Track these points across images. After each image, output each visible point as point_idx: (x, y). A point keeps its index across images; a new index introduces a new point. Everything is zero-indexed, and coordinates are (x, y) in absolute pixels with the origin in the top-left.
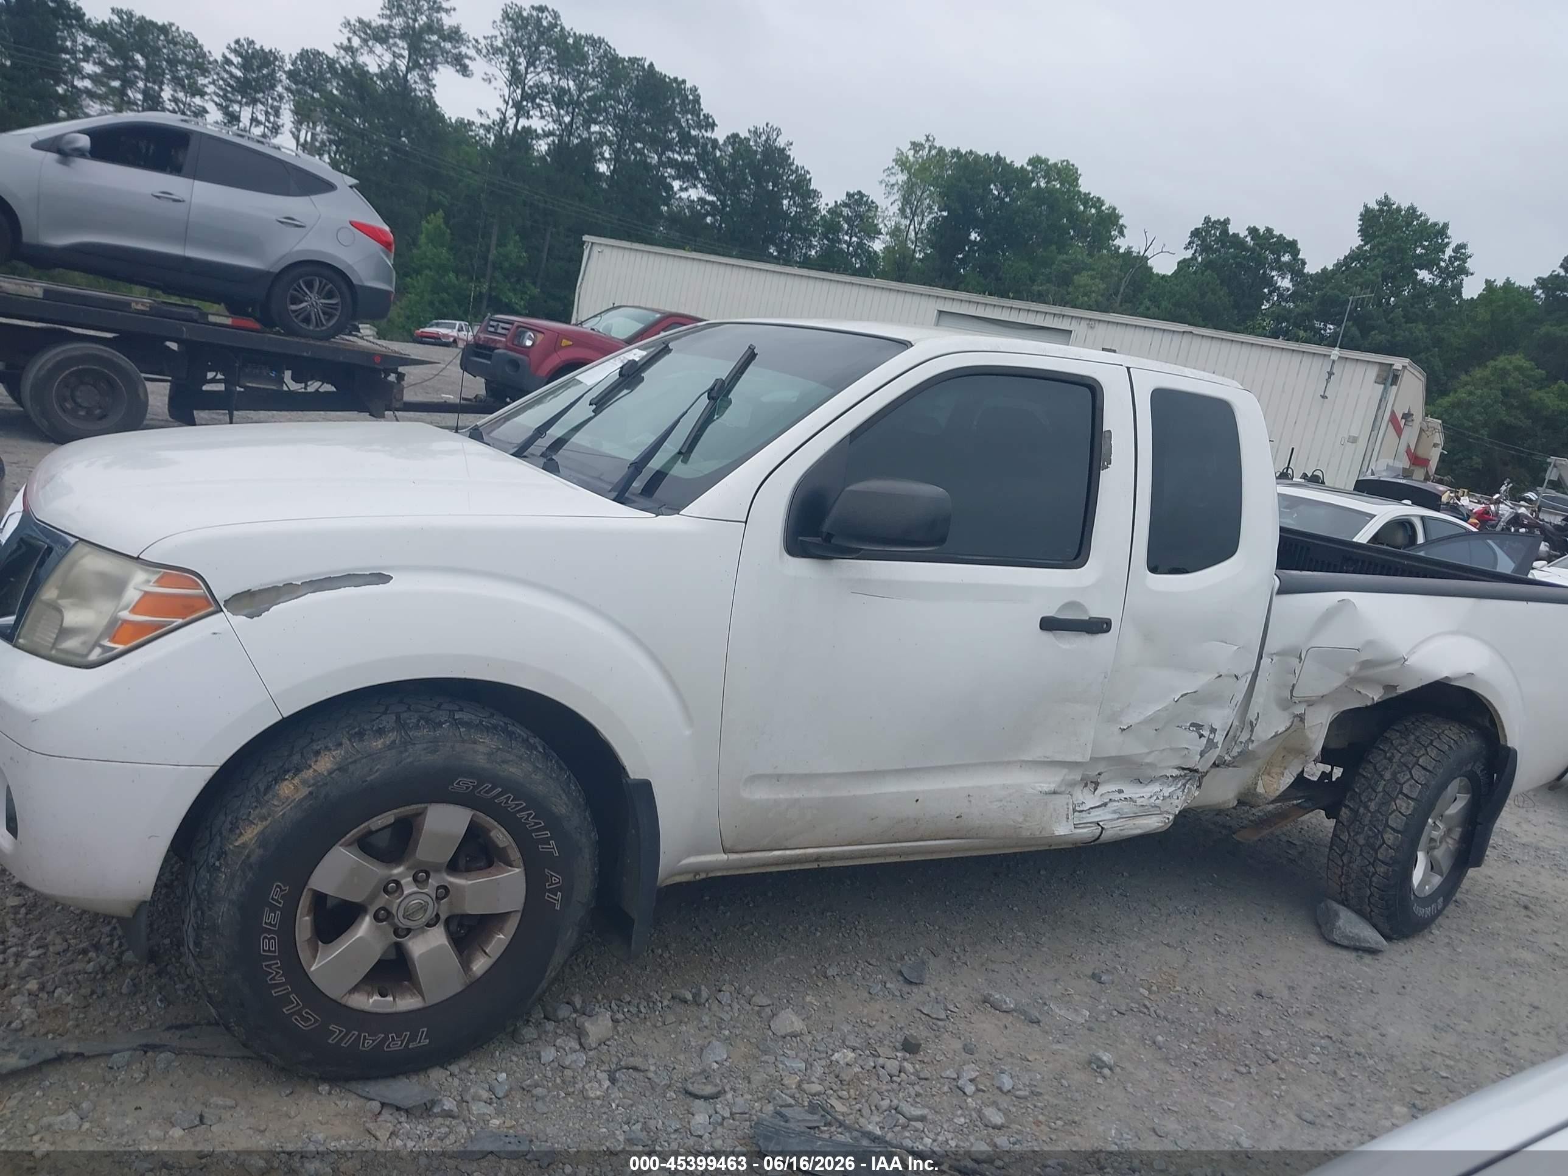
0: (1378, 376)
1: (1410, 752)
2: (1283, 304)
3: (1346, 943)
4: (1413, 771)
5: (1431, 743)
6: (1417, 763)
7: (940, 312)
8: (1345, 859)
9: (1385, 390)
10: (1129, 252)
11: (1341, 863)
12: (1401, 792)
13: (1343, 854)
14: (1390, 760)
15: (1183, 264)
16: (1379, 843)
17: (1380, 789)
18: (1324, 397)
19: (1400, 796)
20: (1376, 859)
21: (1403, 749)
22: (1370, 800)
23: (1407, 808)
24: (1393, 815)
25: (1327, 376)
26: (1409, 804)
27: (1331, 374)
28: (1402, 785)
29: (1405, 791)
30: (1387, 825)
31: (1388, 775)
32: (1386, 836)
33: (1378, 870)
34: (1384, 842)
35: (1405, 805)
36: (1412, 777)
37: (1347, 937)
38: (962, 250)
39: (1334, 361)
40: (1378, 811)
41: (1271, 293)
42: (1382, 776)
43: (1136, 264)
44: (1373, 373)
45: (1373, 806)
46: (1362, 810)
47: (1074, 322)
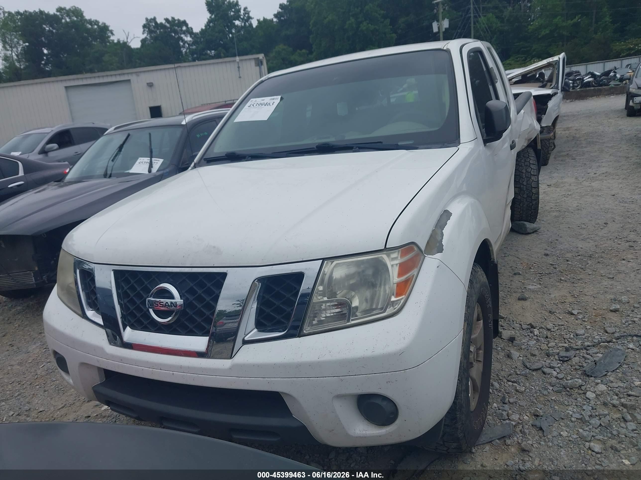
0: (256, 63)
1: (525, 161)
2: (191, 47)
3: (532, 231)
4: (531, 166)
5: (529, 156)
6: (530, 164)
7: (66, 88)
8: (521, 205)
9: (260, 69)
10: (119, 41)
11: (520, 207)
12: (531, 175)
13: (520, 203)
14: (521, 166)
15: (143, 41)
16: (531, 194)
17: (524, 177)
18: (240, 77)
19: (532, 176)
20: (532, 200)
21: (523, 161)
22: (524, 181)
23: (535, 179)
24: (533, 184)
25: (238, 69)
26: (535, 177)
27: (239, 67)
28: (530, 172)
29: (532, 174)
30: (532, 187)
31: (524, 171)
32: (533, 191)
33: (533, 203)
34: (533, 193)
35: (534, 178)
36: (532, 169)
37: (532, 229)
38: (43, 60)
39: (238, 62)
40: (527, 184)
41: (184, 44)
42: (523, 173)
43: (124, 46)
44: (253, 63)
45: (525, 183)
46: (522, 186)
47: (130, 75)
